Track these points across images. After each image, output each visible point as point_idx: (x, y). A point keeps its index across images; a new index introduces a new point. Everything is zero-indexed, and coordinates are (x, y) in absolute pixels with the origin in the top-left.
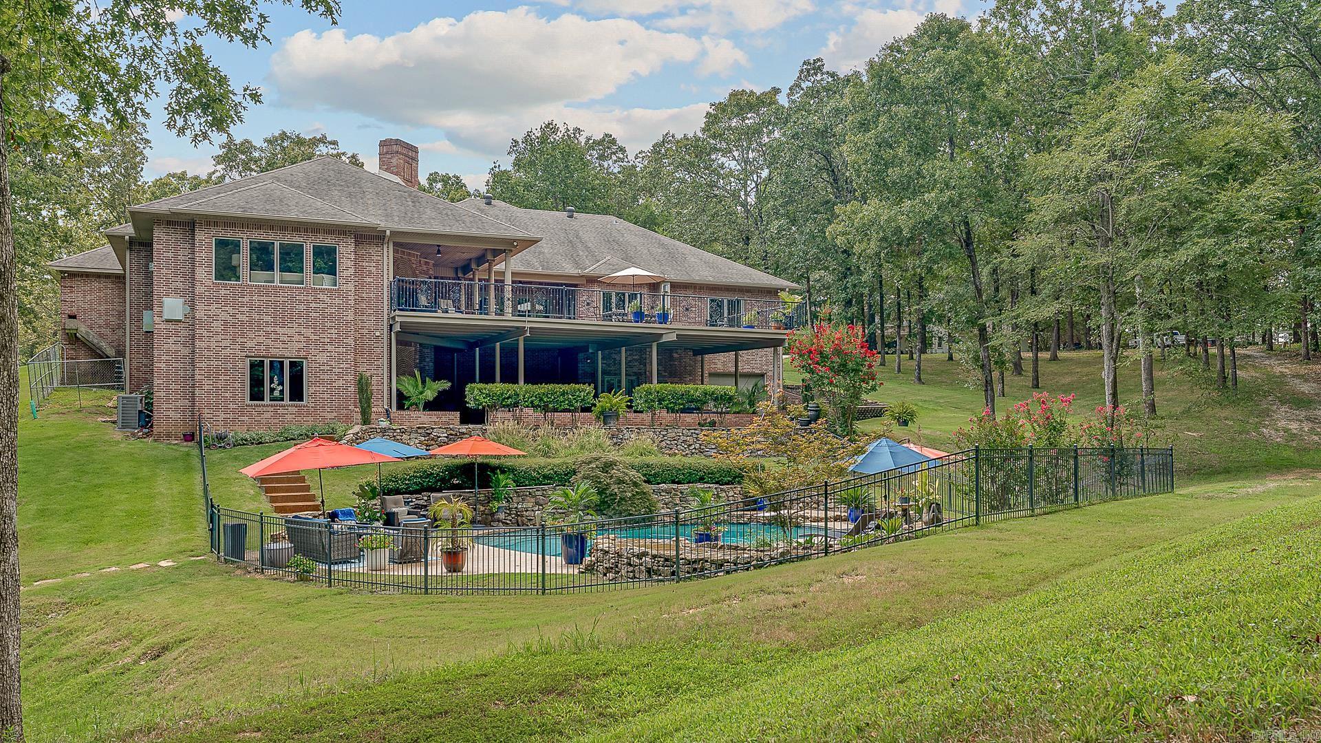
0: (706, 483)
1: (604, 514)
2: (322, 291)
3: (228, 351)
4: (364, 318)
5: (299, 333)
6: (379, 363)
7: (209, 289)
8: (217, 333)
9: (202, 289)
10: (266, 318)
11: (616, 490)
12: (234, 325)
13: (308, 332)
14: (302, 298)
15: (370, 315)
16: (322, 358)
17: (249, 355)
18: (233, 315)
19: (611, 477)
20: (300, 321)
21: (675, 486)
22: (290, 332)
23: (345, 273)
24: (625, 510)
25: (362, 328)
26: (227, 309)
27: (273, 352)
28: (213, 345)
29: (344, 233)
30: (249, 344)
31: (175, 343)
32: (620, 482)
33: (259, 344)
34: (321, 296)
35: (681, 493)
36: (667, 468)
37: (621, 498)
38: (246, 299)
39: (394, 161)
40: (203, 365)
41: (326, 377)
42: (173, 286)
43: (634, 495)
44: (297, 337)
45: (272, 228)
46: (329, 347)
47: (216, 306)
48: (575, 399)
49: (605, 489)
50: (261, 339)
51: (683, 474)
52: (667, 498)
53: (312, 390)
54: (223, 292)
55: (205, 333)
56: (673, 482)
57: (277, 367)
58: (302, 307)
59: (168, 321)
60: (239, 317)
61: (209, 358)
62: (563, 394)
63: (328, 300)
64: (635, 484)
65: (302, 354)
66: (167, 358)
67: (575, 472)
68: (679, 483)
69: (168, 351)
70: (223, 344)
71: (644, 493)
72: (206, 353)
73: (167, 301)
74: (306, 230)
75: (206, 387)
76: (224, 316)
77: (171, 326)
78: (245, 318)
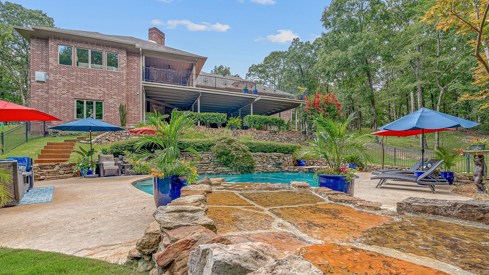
0: (277, 152)
1: (228, 167)
2: (111, 72)
3: (65, 96)
4: (132, 86)
5: (100, 90)
6: (138, 105)
7: (56, 67)
8: (60, 87)
9: (52, 67)
10: (84, 82)
11: (234, 154)
12: (68, 84)
13: (104, 90)
14: (101, 75)
15: (134, 85)
16: (111, 101)
17: (76, 98)
18: (68, 80)
19: (232, 147)
20: (101, 85)
21: (264, 154)
22: (96, 89)
23: (122, 66)
24: (239, 164)
25: (131, 91)
26: (65, 77)
27: (88, 97)
28: (58, 92)
29: (121, 48)
30: (76, 93)
31: (42, 92)
32: (237, 149)
33: (81, 93)
34: (111, 75)
35: (267, 157)
36: (260, 145)
37: (237, 158)
38: (74, 73)
39: (154, 36)
40: (53, 101)
41: (113, 109)
42: (41, 66)
43: (243, 156)
44: (99, 92)
45: (87, 43)
46: (115, 97)
47: (60, 75)
48: (218, 119)
49: (229, 153)
50: (82, 91)
51: (267, 148)
52: (260, 160)
53: (106, 115)
54: (63, 69)
55: (54, 87)
56: (262, 152)
57: (90, 104)
58: (101, 79)
59: (38, 82)
60: (72, 81)
61: (56, 98)
62: (213, 116)
63: (114, 76)
64: (245, 151)
65: (102, 99)
66: (38, 98)
67: (213, 145)
68: (265, 152)
69: (38, 95)
70: (63, 92)
71: (249, 156)
72: (54, 96)
73: (36, 73)
74: (103, 46)
75: (55, 111)
76: (63, 80)
77: (39, 84)
78: (73, 81)
